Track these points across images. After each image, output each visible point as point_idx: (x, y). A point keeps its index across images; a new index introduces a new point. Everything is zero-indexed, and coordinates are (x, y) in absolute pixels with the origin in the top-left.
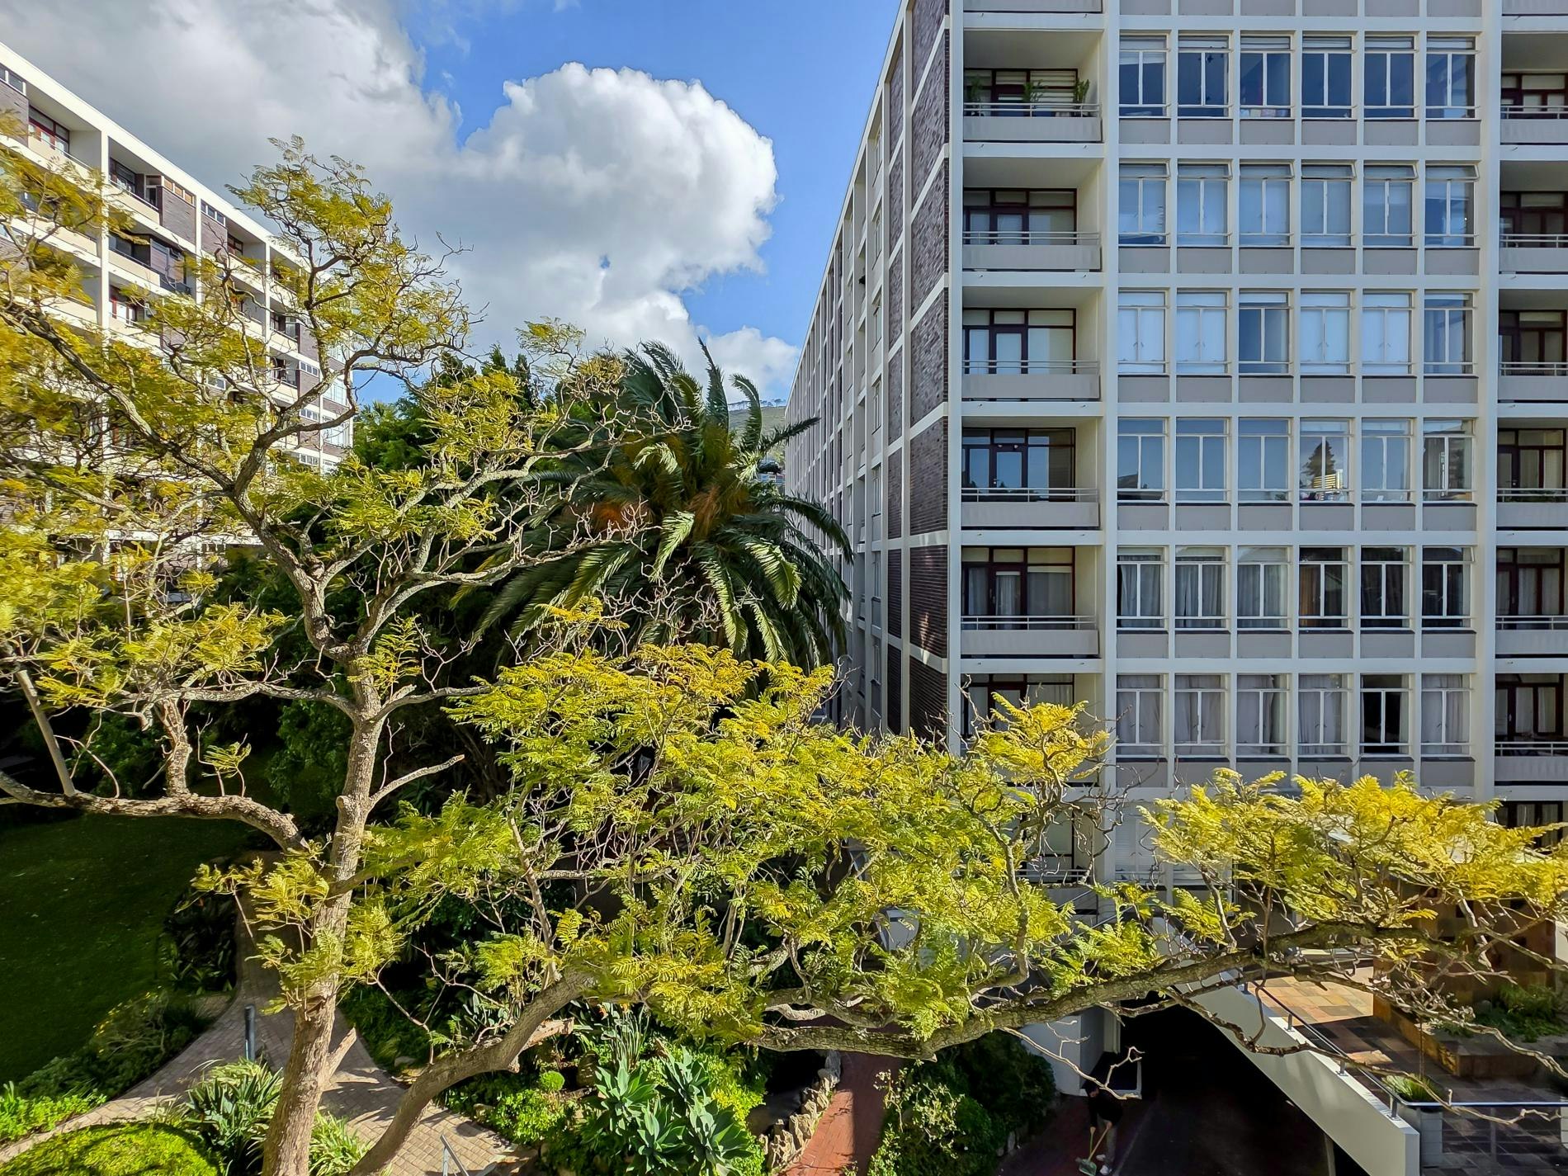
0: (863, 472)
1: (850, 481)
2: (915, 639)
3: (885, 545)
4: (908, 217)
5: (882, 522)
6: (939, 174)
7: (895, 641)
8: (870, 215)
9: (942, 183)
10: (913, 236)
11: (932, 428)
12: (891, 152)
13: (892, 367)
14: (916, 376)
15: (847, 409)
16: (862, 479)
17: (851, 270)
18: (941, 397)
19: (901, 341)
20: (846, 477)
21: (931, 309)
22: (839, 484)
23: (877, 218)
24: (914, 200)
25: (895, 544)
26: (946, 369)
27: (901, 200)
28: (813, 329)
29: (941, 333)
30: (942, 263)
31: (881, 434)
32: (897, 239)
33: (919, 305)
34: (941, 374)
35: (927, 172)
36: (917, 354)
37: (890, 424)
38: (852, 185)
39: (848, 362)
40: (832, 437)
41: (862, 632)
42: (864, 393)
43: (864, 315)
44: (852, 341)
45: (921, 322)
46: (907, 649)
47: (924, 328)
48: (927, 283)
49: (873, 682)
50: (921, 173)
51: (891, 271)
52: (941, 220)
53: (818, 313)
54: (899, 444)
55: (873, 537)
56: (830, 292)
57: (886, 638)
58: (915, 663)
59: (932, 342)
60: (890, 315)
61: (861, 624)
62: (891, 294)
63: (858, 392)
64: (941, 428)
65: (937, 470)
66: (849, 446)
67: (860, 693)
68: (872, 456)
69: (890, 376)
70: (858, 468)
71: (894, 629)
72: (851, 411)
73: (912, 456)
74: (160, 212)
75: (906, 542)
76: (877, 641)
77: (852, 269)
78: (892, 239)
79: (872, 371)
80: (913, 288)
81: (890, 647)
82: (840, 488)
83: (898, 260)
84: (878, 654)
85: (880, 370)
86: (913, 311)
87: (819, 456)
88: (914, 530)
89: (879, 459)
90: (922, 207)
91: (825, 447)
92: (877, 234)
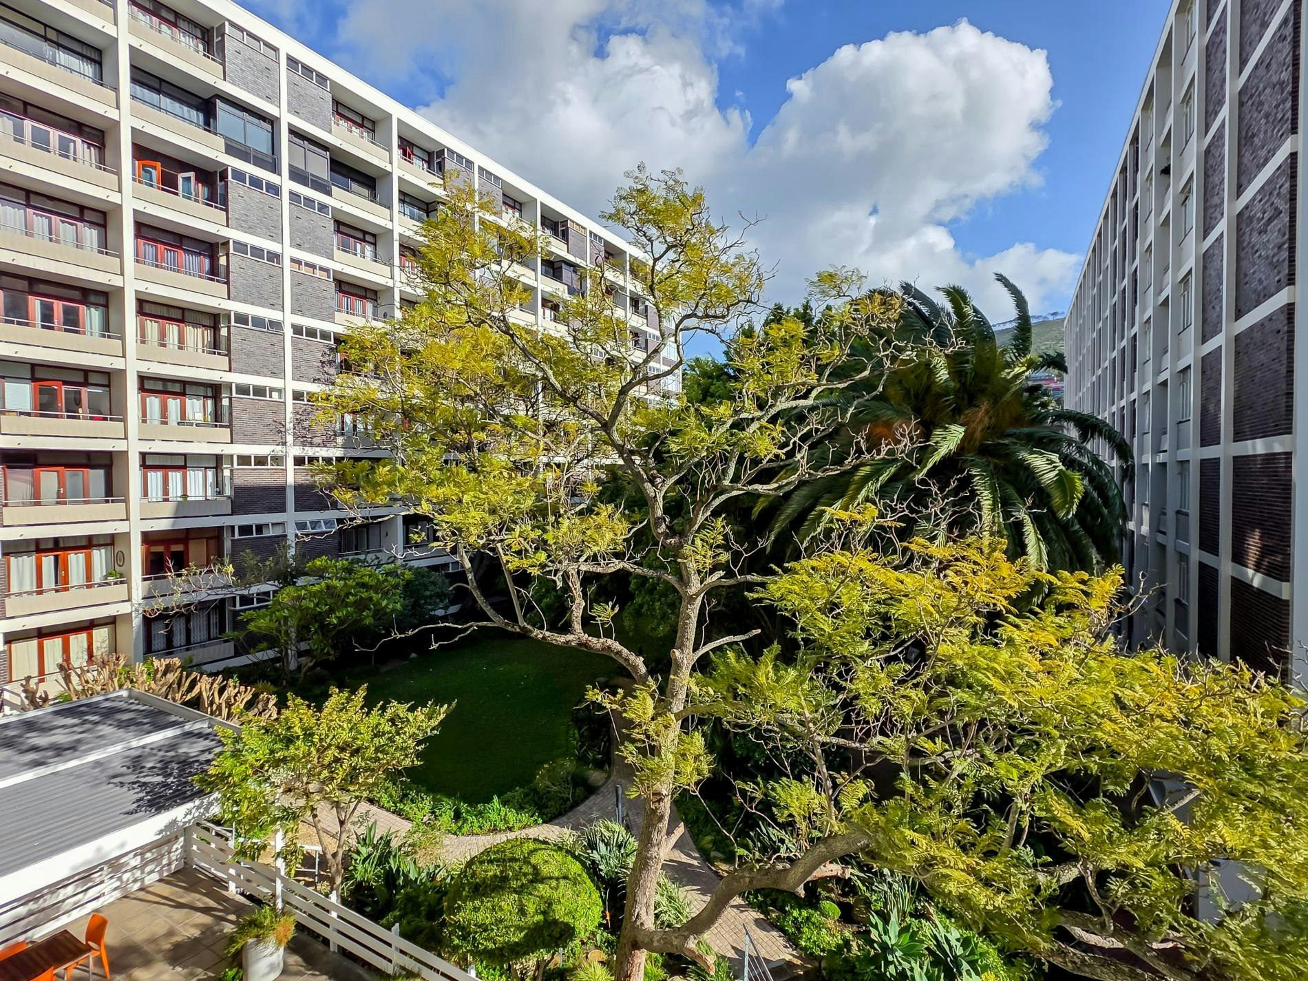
0: (1165, 376)
1: (1148, 386)
2: (1239, 557)
3: (1195, 453)
4: (1232, 87)
5: (1192, 429)
6: (1285, 22)
7: (1209, 559)
8: (1176, 97)
9: (1289, 30)
10: (1241, 104)
11: (1270, 318)
12: (1209, 19)
13: (1207, 259)
14: (1244, 263)
15: (1143, 311)
16: (1165, 383)
17: (1150, 161)
18: (1284, 281)
19: (1222, 226)
20: (1142, 382)
21: (1269, 182)
22: (1132, 390)
23: (1187, 99)
24: (1243, 62)
25: (1210, 452)
26: (1292, 249)
27: (1223, 70)
28: (1099, 235)
29: (1284, 206)
30: (1288, 125)
31: (1191, 334)
32: (1216, 114)
33: (1250, 182)
34: (1285, 254)
35: (1265, 25)
36: (1247, 237)
37: (1204, 321)
38: (1153, 70)
39: (1145, 261)
40: (1124, 343)
41: (1162, 547)
42: (1168, 291)
43: (1169, 206)
44: (1151, 237)
45: (1253, 199)
46: (1226, 569)
47: (1258, 206)
48: (1263, 153)
49: (1177, 601)
50: (1255, 28)
51: (1208, 152)
52: (1286, 76)
53: (1106, 217)
54: (1218, 341)
55: (1179, 444)
56: (1121, 193)
57: (1196, 555)
58: (1240, 587)
59: (1270, 220)
60: (1206, 201)
61: (1160, 538)
62: (1206, 176)
63: (1159, 292)
64: (1283, 318)
65: (1276, 366)
66: (1147, 350)
67: (1158, 610)
68: (1178, 356)
69: (1205, 268)
70: (1158, 372)
71: (1209, 542)
72: (1150, 312)
73: (1237, 353)
74: (567, 244)
75: (1226, 450)
76: (1183, 557)
77: (1152, 161)
78: (1209, 114)
79: (1178, 265)
80: (1240, 164)
81: (1202, 566)
82: (1134, 395)
83: (1219, 136)
84: (1185, 573)
85: (1191, 263)
86: (1240, 189)
87: (1107, 364)
88: (1239, 436)
89: (1188, 359)
90: (1256, 67)
91: (1115, 354)
92: (1188, 117)
